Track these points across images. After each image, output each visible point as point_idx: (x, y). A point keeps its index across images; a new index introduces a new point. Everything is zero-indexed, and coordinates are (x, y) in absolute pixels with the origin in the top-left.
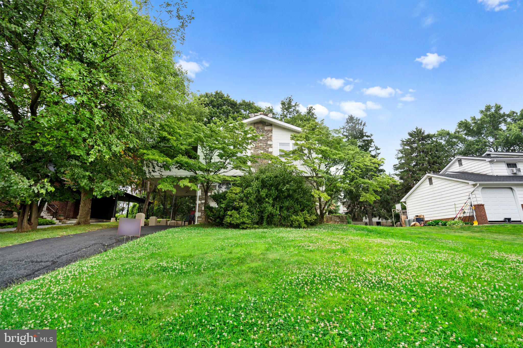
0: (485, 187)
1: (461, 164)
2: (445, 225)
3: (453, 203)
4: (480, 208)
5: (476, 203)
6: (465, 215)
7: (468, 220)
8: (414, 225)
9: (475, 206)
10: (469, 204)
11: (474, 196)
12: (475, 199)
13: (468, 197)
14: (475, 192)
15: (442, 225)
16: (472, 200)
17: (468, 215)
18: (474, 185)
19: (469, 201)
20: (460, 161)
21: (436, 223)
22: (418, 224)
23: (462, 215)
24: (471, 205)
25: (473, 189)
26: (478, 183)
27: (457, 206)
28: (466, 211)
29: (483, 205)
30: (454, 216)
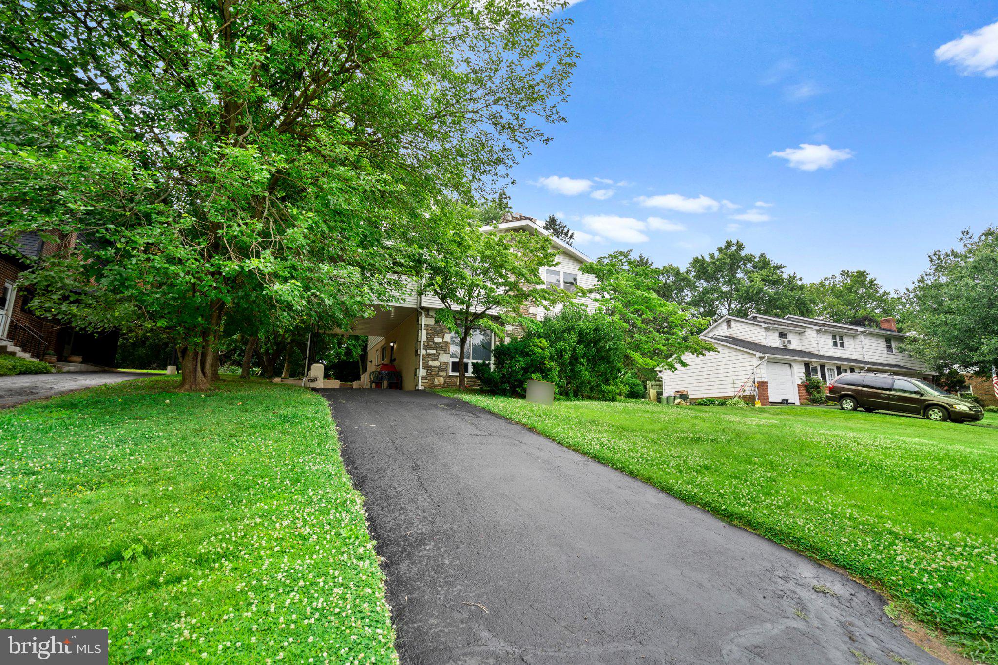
0: (770, 362)
1: (729, 327)
2: (722, 404)
3: (731, 378)
4: (762, 386)
5: (760, 380)
6: (745, 394)
7: (749, 400)
8: (679, 404)
9: (758, 383)
10: (751, 380)
11: (759, 371)
12: (759, 375)
13: (751, 372)
14: (761, 367)
15: (719, 405)
16: (756, 376)
17: (749, 393)
18: (761, 358)
19: (753, 376)
20: (729, 322)
21: (710, 402)
22: (683, 402)
23: (741, 394)
24: (754, 382)
25: (759, 362)
26: (767, 355)
27: (736, 381)
28: (747, 389)
29: (766, 383)
30: (732, 394)
